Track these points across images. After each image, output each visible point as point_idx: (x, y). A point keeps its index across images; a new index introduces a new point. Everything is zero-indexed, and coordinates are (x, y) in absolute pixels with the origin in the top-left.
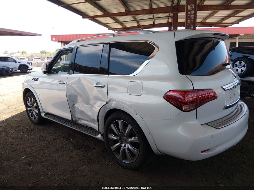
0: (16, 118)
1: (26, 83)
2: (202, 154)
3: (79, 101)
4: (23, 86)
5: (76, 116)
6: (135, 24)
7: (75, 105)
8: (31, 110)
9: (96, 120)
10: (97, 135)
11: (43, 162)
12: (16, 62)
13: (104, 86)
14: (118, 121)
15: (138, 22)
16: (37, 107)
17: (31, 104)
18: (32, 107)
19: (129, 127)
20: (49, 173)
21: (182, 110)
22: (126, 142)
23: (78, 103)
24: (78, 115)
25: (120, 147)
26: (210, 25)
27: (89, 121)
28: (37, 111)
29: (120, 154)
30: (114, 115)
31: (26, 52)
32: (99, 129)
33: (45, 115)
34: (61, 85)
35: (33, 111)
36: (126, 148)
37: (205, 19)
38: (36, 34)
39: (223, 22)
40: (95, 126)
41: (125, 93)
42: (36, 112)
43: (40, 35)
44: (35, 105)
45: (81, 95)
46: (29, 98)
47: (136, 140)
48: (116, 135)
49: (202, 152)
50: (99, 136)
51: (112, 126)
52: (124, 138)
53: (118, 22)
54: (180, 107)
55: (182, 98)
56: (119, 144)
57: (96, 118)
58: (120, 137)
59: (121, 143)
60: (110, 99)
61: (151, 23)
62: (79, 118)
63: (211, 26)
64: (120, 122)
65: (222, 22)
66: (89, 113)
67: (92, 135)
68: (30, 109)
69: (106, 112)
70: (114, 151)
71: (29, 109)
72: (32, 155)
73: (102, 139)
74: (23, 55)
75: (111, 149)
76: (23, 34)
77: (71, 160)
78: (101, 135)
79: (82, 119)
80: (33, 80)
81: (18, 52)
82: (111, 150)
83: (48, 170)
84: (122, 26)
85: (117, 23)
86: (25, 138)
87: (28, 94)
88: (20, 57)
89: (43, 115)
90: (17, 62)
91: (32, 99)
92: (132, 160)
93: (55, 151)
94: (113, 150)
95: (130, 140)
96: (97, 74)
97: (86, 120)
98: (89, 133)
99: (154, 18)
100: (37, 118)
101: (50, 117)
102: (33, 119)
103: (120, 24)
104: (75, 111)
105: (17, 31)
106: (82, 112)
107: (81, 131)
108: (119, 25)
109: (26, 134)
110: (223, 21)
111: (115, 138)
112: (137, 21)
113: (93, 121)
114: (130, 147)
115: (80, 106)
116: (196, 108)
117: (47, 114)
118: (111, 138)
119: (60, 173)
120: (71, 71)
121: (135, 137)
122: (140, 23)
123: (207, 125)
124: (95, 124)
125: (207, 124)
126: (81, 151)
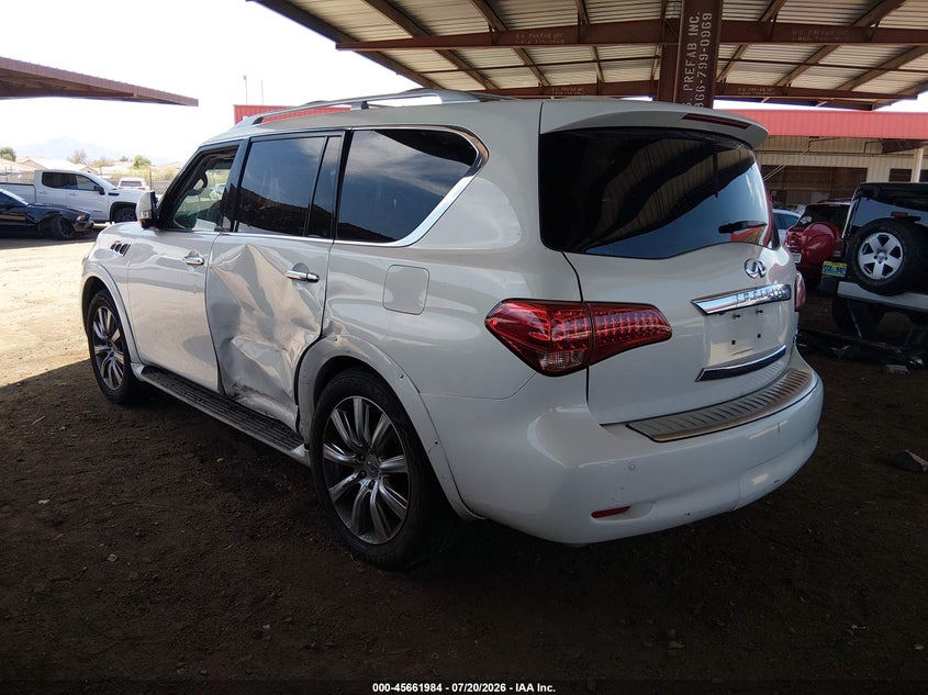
0: (58, 378)
1: (95, 260)
2: (594, 520)
3: (242, 327)
4: (85, 269)
5: (237, 378)
6: (530, 81)
7: (233, 341)
8: (103, 354)
9: (292, 395)
10: (295, 447)
11: (105, 520)
12: (102, 193)
13: (315, 278)
14: (352, 399)
15: (541, 74)
16: (122, 345)
17: (105, 333)
18: (109, 344)
19: (384, 422)
20: (112, 557)
21: (538, 368)
22: (375, 472)
23: (242, 333)
24: (241, 378)
25: (355, 486)
26: (810, 96)
27: (272, 399)
28: (121, 358)
29: (354, 513)
30: (341, 379)
31: (149, 162)
32: (301, 426)
33: (143, 372)
34: (191, 269)
35: (111, 356)
36: (374, 493)
37: (790, 75)
38: (180, 97)
39: (855, 90)
40: (288, 415)
41: (377, 303)
42: (118, 362)
43: (194, 102)
44: (117, 335)
45: (250, 309)
46: (100, 310)
47: (402, 467)
48: (347, 449)
49: (596, 515)
50: (299, 451)
51: (335, 416)
52: (371, 459)
53: (465, 67)
54: (530, 358)
55: (540, 326)
56: (354, 480)
57: (290, 388)
58: (358, 456)
59: (361, 477)
60: (331, 322)
61: (589, 77)
62: (245, 388)
63: (814, 103)
64: (358, 402)
65: (852, 88)
66: (271, 371)
67: (281, 445)
68: (102, 348)
69: (318, 369)
70: (338, 501)
71: (98, 349)
72: (75, 496)
73: (308, 462)
74: (137, 171)
75: (328, 493)
76: (132, 95)
77: (197, 524)
78: (307, 447)
79: (251, 390)
80: (112, 248)
81: (124, 160)
82: (329, 498)
83: (110, 545)
84: (484, 85)
85: (462, 74)
86: (69, 444)
87: (96, 296)
88: (125, 176)
89: (138, 370)
90: (107, 194)
91: (109, 313)
92: (388, 535)
93: (153, 491)
94: (334, 499)
95: (384, 465)
96: (301, 235)
97: (264, 395)
98: (270, 440)
99: (598, 61)
100: (120, 380)
101: (157, 380)
102: (108, 382)
103: (475, 78)
104: (231, 364)
105: (110, 82)
106: (252, 367)
107: (248, 433)
108: (472, 81)
109: (74, 432)
110: (855, 86)
111: (341, 458)
112: (539, 69)
113: (280, 397)
114: (383, 490)
115: (248, 344)
116: (585, 366)
117: (152, 368)
118: (331, 456)
119: (147, 559)
120: (227, 223)
121: (399, 458)
122: (548, 76)
123: (628, 426)
124: (289, 407)
125: (627, 424)
126: (239, 497)
